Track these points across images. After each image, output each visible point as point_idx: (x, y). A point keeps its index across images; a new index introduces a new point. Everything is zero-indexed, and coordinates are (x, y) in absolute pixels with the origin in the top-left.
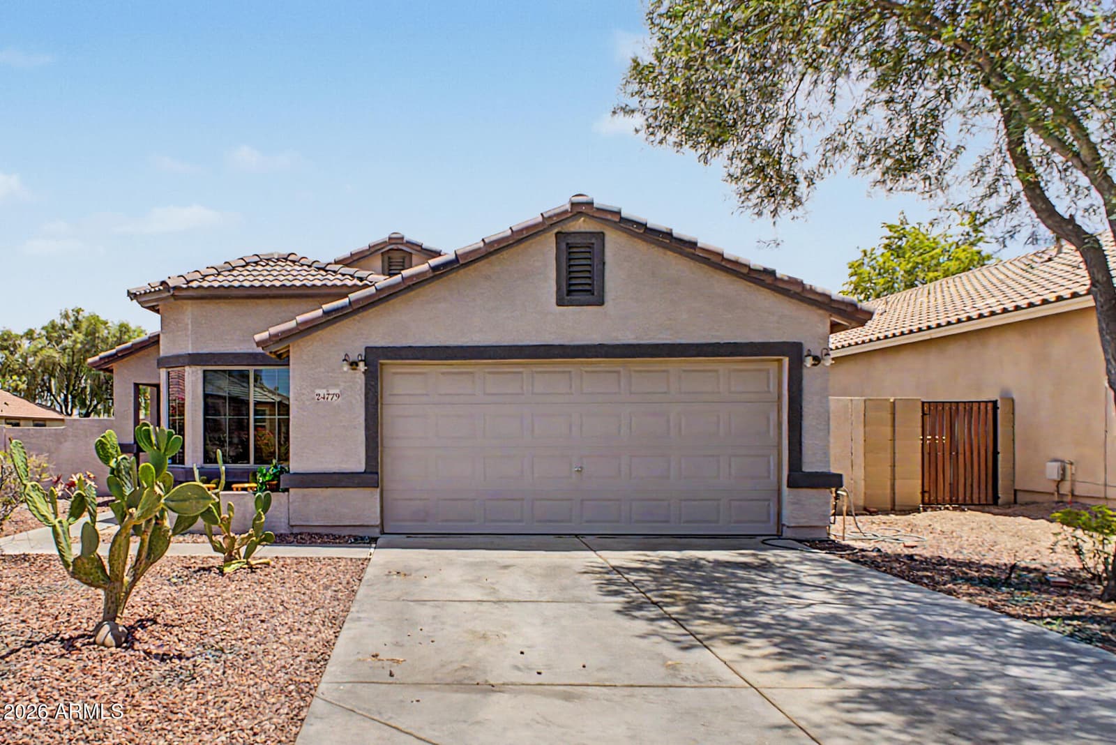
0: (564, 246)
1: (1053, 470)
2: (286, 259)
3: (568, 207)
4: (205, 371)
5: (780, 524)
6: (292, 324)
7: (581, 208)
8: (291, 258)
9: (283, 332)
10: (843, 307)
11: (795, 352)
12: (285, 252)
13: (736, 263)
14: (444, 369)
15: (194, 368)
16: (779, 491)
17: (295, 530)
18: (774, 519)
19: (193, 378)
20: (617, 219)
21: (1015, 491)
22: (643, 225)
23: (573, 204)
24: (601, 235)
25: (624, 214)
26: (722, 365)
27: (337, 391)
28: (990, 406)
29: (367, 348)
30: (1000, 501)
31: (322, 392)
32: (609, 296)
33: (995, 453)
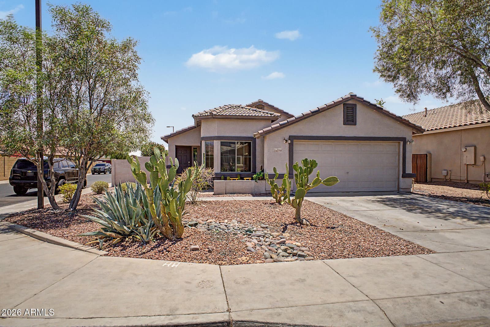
0: (346, 108)
1: (444, 173)
2: (239, 107)
3: (349, 96)
4: (221, 142)
5: (399, 188)
6: (270, 128)
7: (353, 97)
8: (240, 106)
9: (268, 131)
10: (418, 128)
11: (404, 140)
12: (239, 104)
13: (392, 114)
14: (312, 143)
15: (217, 141)
16: (399, 178)
17: (267, 192)
18: (397, 186)
19: (217, 144)
20: (362, 101)
21: (431, 178)
22: (369, 103)
23: (351, 96)
24: (355, 105)
25: (364, 99)
26: (385, 143)
27: (280, 149)
28: (425, 156)
29: (289, 136)
30: (428, 181)
31: (276, 149)
32: (357, 123)
33: (427, 168)
